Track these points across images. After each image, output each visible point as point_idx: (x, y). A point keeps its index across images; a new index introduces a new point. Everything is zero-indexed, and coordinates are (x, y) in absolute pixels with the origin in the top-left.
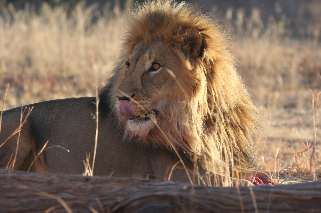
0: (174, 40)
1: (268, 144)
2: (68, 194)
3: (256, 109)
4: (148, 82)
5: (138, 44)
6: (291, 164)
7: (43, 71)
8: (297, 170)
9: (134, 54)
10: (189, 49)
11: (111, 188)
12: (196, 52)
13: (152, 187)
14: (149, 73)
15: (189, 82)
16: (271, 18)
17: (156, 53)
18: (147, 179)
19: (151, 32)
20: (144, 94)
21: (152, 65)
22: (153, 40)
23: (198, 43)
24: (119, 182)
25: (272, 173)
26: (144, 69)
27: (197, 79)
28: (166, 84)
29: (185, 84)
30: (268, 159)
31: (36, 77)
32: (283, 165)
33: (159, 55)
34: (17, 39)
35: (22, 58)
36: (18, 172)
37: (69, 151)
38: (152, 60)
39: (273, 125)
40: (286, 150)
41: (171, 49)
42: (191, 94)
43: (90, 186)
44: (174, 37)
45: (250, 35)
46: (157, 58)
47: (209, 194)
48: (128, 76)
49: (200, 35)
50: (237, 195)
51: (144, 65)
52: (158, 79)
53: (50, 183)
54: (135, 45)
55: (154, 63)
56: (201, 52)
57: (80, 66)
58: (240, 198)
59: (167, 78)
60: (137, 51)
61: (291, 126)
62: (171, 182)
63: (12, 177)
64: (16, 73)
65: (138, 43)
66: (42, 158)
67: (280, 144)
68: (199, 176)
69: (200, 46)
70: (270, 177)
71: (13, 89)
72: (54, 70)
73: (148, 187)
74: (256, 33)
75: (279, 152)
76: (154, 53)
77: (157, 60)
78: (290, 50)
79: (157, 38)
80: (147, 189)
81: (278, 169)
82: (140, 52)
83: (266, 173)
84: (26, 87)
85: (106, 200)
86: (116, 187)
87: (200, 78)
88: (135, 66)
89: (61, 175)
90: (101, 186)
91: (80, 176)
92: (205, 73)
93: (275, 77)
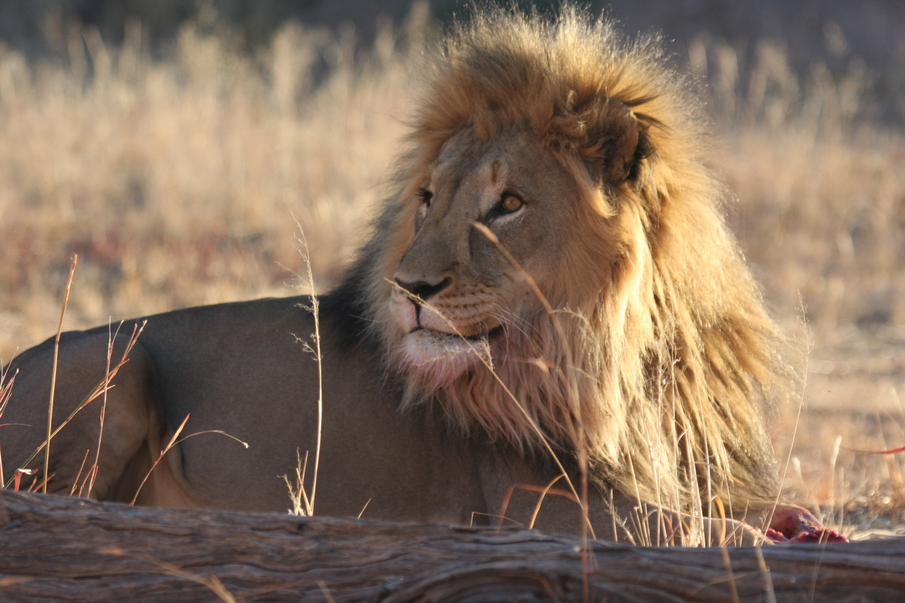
0: (558, 131)
1: (813, 429)
2: (246, 568)
3: (777, 330)
4: (487, 246)
5: (455, 138)
6: (877, 482)
7: (177, 221)
8: (895, 500)
9: (446, 164)
10: (603, 157)
11: (368, 552)
12: (621, 166)
13: (485, 547)
14: (490, 220)
15: (599, 252)
16: (820, 71)
17: (510, 164)
18: (471, 525)
19: (494, 105)
20: (476, 277)
21: (499, 199)
22: (501, 129)
23: (626, 141)
24: (390, 532)
25: (822, 508)
26: (476, 210)
27: (623, 243)
28: (537, 256)
29: (589, 257)
30: (811, 467)
31: (157, 237)
32: (853, 486)
33: (519, 170)
34: (104, 129)
35: (118, 184)
36: (106, 504)
37: (246, 445)
38: (501, 186)
39: (827, 373)
40: (864, 444)
41: (552, 155)
42: (608, 285)
43: (310, 546)
44: (559, 121)
45: (761, 117)
46: (513, 180)
47: (647, 568)
48: (430, 227)
49: (632, 118)
50: (723, 569)
51: (477, 199)
52: (517, 238)
53: (195, 536)
54: (443, 140)
55: (505, 195)
56: (633, 167)
57: (280, 207)
58: (731, 578)
59: (541, 238)
60: (454, 158)
61: (876, 376)
62: (538, 535)
63: (91, 518)
64: (99, 224)
65: (453, 135)
66: (174, 462)
67: (846, 426)
68: (616, 519)
69: (632, 151)
70: (816, 520)
71: (93, 272)
72: (209, 217)
73: (473, 546)
74: (777, 112)
75: (841, 447)
76: (506, 165)
77: (516, 186)
78: (876, 160)
79: (512, 125)
80: (471, 552)
81: (839, 498)
82: (462, 161)
83: (807, 509)
84: (129, 265)
85: (354, 585)
86: (383, 549)
87: (631, 241)
88: (451, 201)
89: (225, 513)
90: (341, 543)
91: (282, 516)
92: (643, 224)
93: (830, 236)
